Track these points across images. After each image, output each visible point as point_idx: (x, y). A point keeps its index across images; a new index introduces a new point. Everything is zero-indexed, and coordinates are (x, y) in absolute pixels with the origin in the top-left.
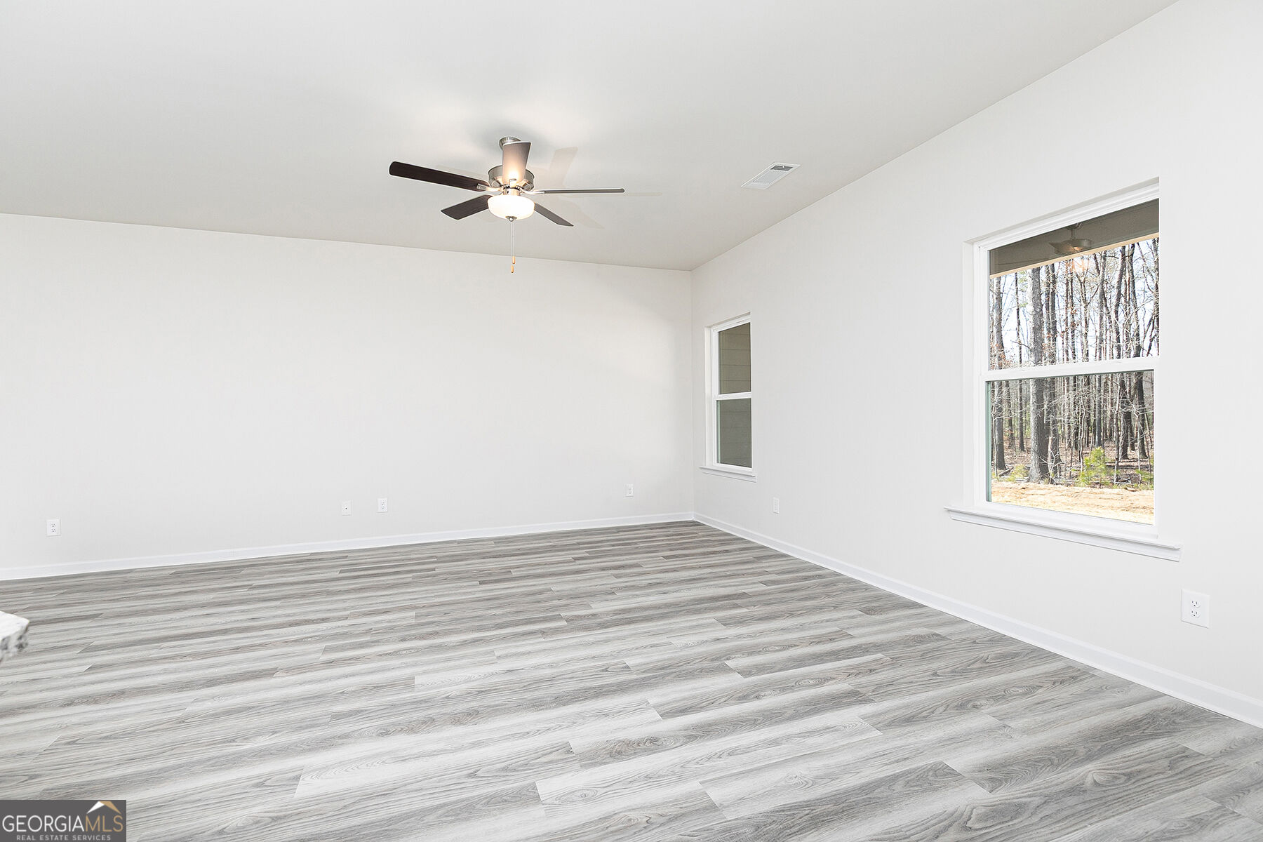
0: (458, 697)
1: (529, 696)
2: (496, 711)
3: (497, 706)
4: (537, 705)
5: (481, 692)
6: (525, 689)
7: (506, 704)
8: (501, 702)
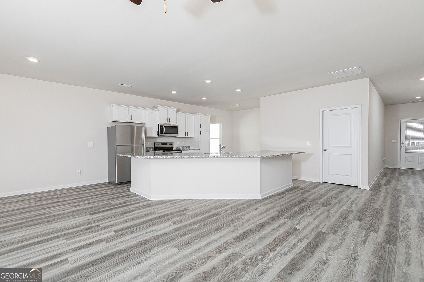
0: (153, 248)
1: (125, 254)
2: (136, 246)
3: (136, 248)
4: (121, 252)
5: (146, 251)
6: (129, 256)
7: (133, 249)
8: (135, 250)
